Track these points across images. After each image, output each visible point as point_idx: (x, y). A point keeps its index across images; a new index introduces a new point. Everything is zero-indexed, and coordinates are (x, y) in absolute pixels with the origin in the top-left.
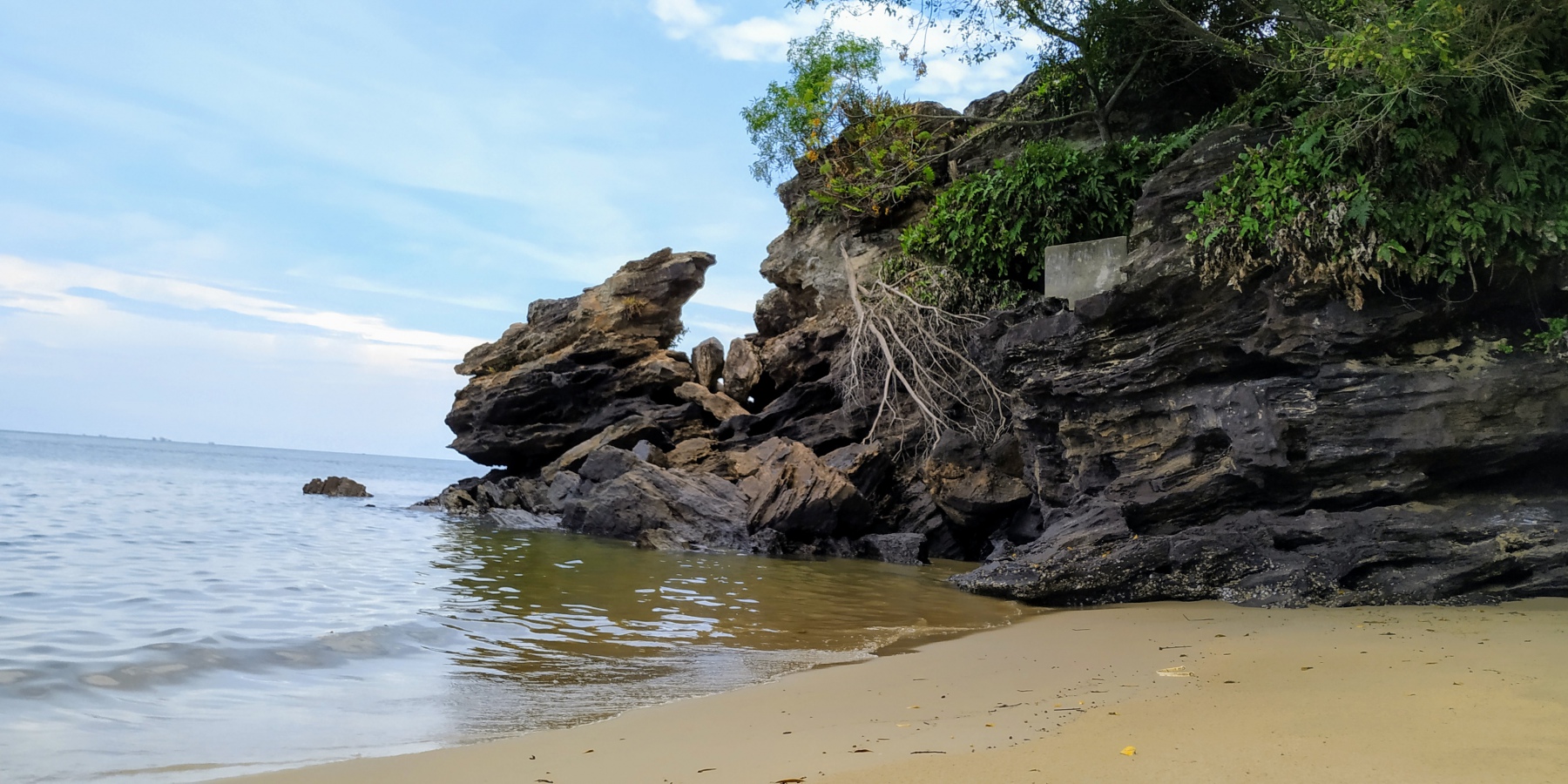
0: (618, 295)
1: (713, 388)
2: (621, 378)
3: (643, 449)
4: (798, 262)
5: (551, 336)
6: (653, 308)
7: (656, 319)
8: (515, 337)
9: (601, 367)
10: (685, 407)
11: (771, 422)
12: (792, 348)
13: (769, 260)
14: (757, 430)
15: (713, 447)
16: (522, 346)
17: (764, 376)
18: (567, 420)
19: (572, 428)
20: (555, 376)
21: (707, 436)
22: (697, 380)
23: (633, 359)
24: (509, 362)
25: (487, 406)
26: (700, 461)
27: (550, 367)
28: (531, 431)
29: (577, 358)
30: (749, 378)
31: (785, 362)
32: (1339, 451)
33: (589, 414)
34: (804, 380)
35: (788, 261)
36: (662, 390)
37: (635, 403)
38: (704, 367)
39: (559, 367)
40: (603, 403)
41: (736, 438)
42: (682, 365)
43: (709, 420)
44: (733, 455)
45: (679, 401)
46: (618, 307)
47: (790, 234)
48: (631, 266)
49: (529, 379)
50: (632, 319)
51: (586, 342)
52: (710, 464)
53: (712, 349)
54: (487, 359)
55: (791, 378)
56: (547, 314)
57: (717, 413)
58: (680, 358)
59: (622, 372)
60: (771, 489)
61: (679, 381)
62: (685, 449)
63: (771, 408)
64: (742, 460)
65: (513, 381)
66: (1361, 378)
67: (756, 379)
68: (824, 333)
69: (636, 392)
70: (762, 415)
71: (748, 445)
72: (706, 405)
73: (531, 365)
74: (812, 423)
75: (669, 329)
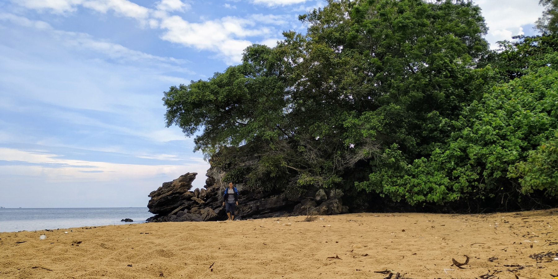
0: (180, 182)
1: (198, 197)
2: (181, 197)
3: (186, 210)
4: (212, 174)
5: (168, 189)
6: (186, 183)
7: (187, 185)
8: (160, 189)
9: (177, 195)
10: (193, 201)
11: (208, 203)
12: (211, 190)
13: (207, 173)
14: (205, 205)
15: (198, 209)
16: (162, 192)
17: (207, 195)
18: (171, 205)
19: (172, 206)
20: (169, 197)
21: (197, 207)
22: (195, 196)
23: (183, 193)
24: (159, 194)
25: (156, 203)
26: (196, 211)
27: (167, 196)
28: (165, 208)
29: (173, 194)
30: (204, 196)
31: (210, 193)
32: (262, 208)
33: (175, 203)
34: (214, 196)
35: (210, 174)
36: (189, 198)
37: (184, 201)
38: (196, 194)
39: (169, 195)
40: (178, 201)
41: (202, 207)
42: (192, 193)
43: (197, 203)
44: (201, 210)
45: (192, 200)
46: (180, 184)
47: (210, 169)
48: (182, 176)
49: (164, 198)
50: (182, 186)
51: (174, 191)
52: (197, 212)
53: (197, 190)
54: (155, 194)
55: (212, 196)
56: (166, 185)
57: (199, 202)
58: (191, 192)
59: (181, 196)
60: (206, 216)
61: (192, 197)
62: (193, 209)
63: (208, 201)
64: (202, 211)
65: (160, 199)
66: (263, 201)
67: (205, 196)
68: (216, 188)
69: (184, 199)
70: (206, 202)
71: (204, 208)
72: (197, 201)
73: (164, 195)
74: (215, 203)
75: (190, 187)
